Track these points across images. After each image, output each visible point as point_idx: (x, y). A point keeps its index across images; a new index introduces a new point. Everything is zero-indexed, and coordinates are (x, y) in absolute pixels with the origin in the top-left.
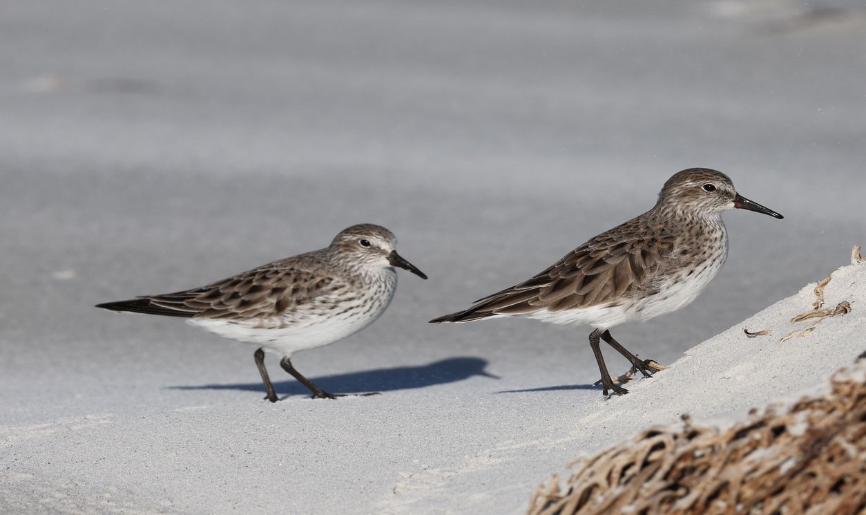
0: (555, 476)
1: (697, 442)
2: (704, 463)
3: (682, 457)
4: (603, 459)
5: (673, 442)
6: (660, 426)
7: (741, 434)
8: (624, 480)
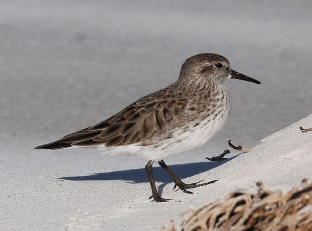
0: (172, 221)
1: (267, 200)
2: (272, 214)
3: (257, 210)
4: (204, 211)
5: (251, 200)
6: (243, 189)
7: (296, 195)
8: (217, 224)
